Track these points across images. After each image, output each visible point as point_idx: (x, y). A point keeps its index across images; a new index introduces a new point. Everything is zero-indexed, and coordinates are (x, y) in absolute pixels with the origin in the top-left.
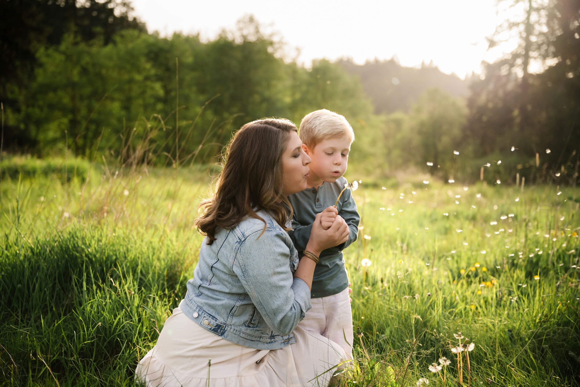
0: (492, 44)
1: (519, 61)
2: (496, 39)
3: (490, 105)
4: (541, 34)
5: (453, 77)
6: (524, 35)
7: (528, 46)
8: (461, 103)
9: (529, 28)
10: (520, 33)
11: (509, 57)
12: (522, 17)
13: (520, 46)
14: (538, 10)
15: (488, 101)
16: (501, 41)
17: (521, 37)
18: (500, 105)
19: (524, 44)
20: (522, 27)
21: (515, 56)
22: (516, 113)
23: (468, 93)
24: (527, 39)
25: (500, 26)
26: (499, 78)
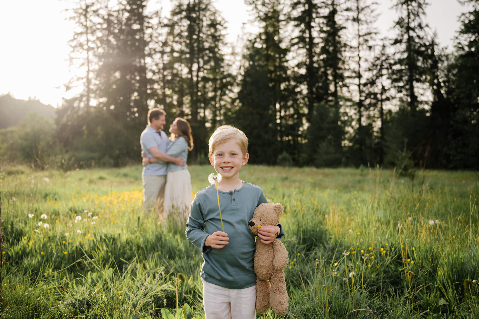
0: (68, 88)
1: (84, 99)
2: (71, 85)
3: (70, 123)
4: (95, 85)
5: (49, 107)
6: (86, 84)
7: (89, 91)
8: (51, 121)
9: (89, 81)
10: (84, 83)
11: (79, 96)
12: (85, 74)
13: (84, 90)
14: (92, 71)
15: (68, 121)
16: (73, 87)
17: (84, 85)
18: (75, 123)
19: (86, 89)
20: (85, 80)
21: (82, 96)
22: (84, 128)
23: (55, 116)
24: (88, 87)
25: (72, 78)
26: (73, 108)
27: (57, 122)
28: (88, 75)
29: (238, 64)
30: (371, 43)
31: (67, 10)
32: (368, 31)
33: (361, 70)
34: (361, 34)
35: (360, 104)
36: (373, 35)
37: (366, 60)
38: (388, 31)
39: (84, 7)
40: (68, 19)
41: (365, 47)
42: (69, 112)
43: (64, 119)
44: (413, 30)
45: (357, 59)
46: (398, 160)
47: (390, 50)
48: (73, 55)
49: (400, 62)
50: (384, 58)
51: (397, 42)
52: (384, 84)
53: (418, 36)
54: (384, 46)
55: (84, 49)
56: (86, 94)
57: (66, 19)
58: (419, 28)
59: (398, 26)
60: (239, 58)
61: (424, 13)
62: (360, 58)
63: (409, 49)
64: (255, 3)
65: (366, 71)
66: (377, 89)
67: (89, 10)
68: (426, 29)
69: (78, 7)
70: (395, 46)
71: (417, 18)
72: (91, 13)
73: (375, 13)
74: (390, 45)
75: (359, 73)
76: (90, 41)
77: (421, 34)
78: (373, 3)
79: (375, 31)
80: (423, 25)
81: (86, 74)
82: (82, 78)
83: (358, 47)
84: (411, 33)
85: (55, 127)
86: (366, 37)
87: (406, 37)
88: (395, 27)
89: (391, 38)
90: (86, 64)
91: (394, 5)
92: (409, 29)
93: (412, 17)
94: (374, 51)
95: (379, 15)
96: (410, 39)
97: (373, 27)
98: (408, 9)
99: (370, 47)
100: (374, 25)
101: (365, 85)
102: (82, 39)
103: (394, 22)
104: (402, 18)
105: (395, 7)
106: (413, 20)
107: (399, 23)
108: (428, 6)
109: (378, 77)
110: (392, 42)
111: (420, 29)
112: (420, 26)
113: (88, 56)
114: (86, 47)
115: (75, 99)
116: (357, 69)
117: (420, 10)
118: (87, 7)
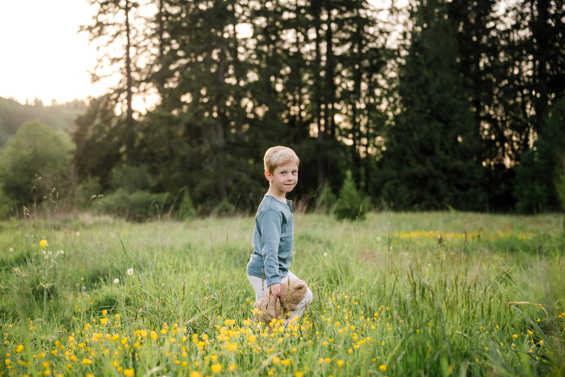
0: (95, 78)
1: (123, 96)
2: (98, 74)
3: (98, 140)
6: (125, 71)
7: (130, 81)
8: (66, 137)
10: (121, 69)
11: (112, 92)
13: (122, 81)
15: (95, 137)
16: (103, 76)
17: (122, 73)
19: (125, 79)
20: (122, 64)
21: (119, 91)
22: (123, 149)
23: (74, 129)
24: (128, 75)
27: (77, 138)
28: (128, 53)
29: (400, 28)
43: (90, 133)
48: (102, 18)
55: (120, 8)
56: (126, 87)
60: (403, 17)
81: (125, 51)
82: (119, 60)
85: (73, 146)
90: (124, 34)
113: (127, 19)
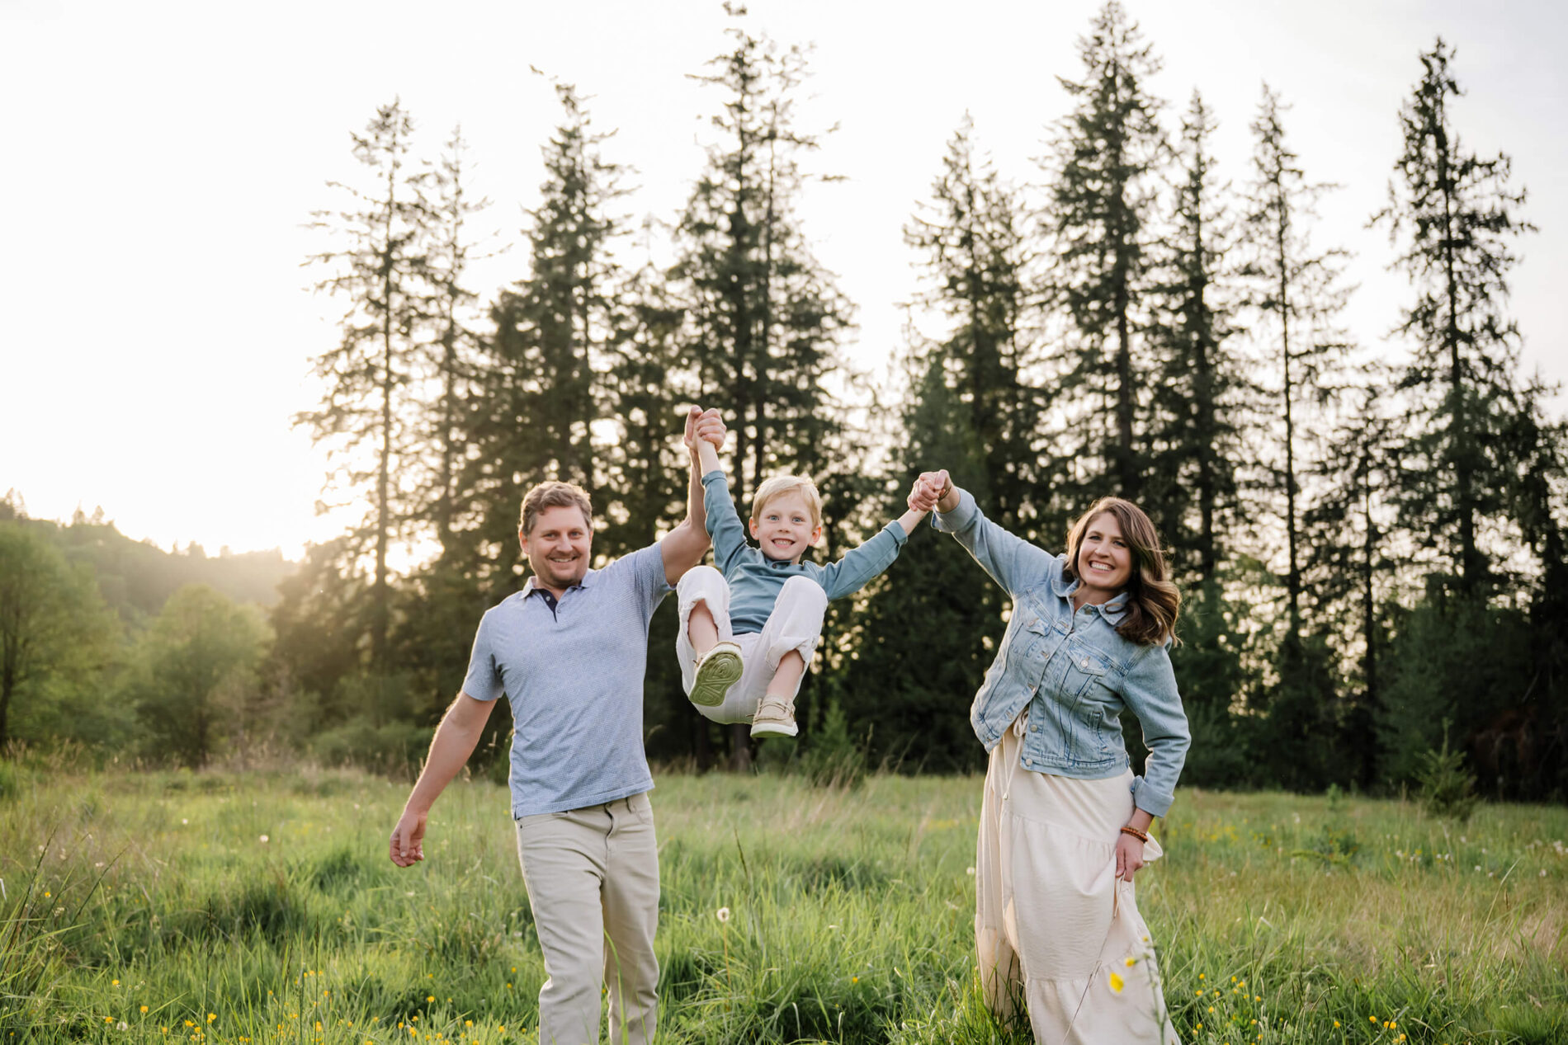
1: (369, 544)
6: (376, 496)
7: (386, 517)
9: (384, 486)
10: (370, 492)
13: (366, 515)
14: (398, 453)
16: (336, 505)
17: (371, 499)
19: (377, 512)
21: (359, 534)
22: (363, 641)
24: (383, 504)
27: (279, 620)
28: (384, 464)
29: (888, 442)
30: (1324, 380)
31: (327, 257)
32: (1319, 340)
33: (1296, 468)
34: (1294, 349)
35: (1292, 581)
36: (1333, 353)
37: (1312, 435)
38: (1385, 339)
39: (383, 249)
40: (330, 285)
41: (1307, 389)
42: (319, 589)
43: (304, 610)
44: (1469, 339)
45: (1281, 429)
46: (1429, 773)
47: (1392, 406)
48: (341, 400)
49: (1427, 443)
50: (1372, 430)
51: (1413, 379)
52: (1376, 517)
53: (1487, 361)
54: (1373, 392)
55: (376, 383)
56: (376, 527)
57: (322, 286)
58: (1487, 333)
59: (1417, 327)
60: (894, 423)
61: (1503, 286)
62: (1290, 428)
63: (1454, 403)
64: (942, 240)
65: (1311, 472)
66: (1352, 535)
67: (394, 255)
68: (1510, 338)
69: (365, 246)
70: (1409, 391)
71: (1480, 302)
72: (404, 267)
73: (1337, 285)
74: (1391, 391)
75: (1289, 475)
76: (395, 353)
77: (1495, 352)
78: (1330, 253)
79: (1341, 340)
80: (1501, 328)
81: (378, 461)
82: (367, 476)
83: (1287, 391)
84: (1463, 349)
85: (271, 634)
86: (1310, 360)
87: (1445, 360)
88: (1406, 328)
89: (1393, 363)
90: (380, 430)
91: (1402, 258)
92: (1453, 336)
93: (1463, 296)
94: (1338, 405)
95: (1350, 290)
96: (1459, 368)
97: (1332, 327)
98: (1450, 272)
99: (1324, 394)
100: (1337, 321)
101: (1309, 518)
102: (371, 349)
103: (1403, 311)
104: (1430, 300)
105: (1405, 263)
106: (1470, 308)
107: (1424, 315)
108: (1514, 266)
109: (1353, 495)
110: (1400, 377)
111: (1491, 340)
112: (1490, 326)
113: (387, 404)
114: (381, 375)
115: (340, 547)
116: (1281, 465)
117: (1490, 276)
118: (392, 245)
